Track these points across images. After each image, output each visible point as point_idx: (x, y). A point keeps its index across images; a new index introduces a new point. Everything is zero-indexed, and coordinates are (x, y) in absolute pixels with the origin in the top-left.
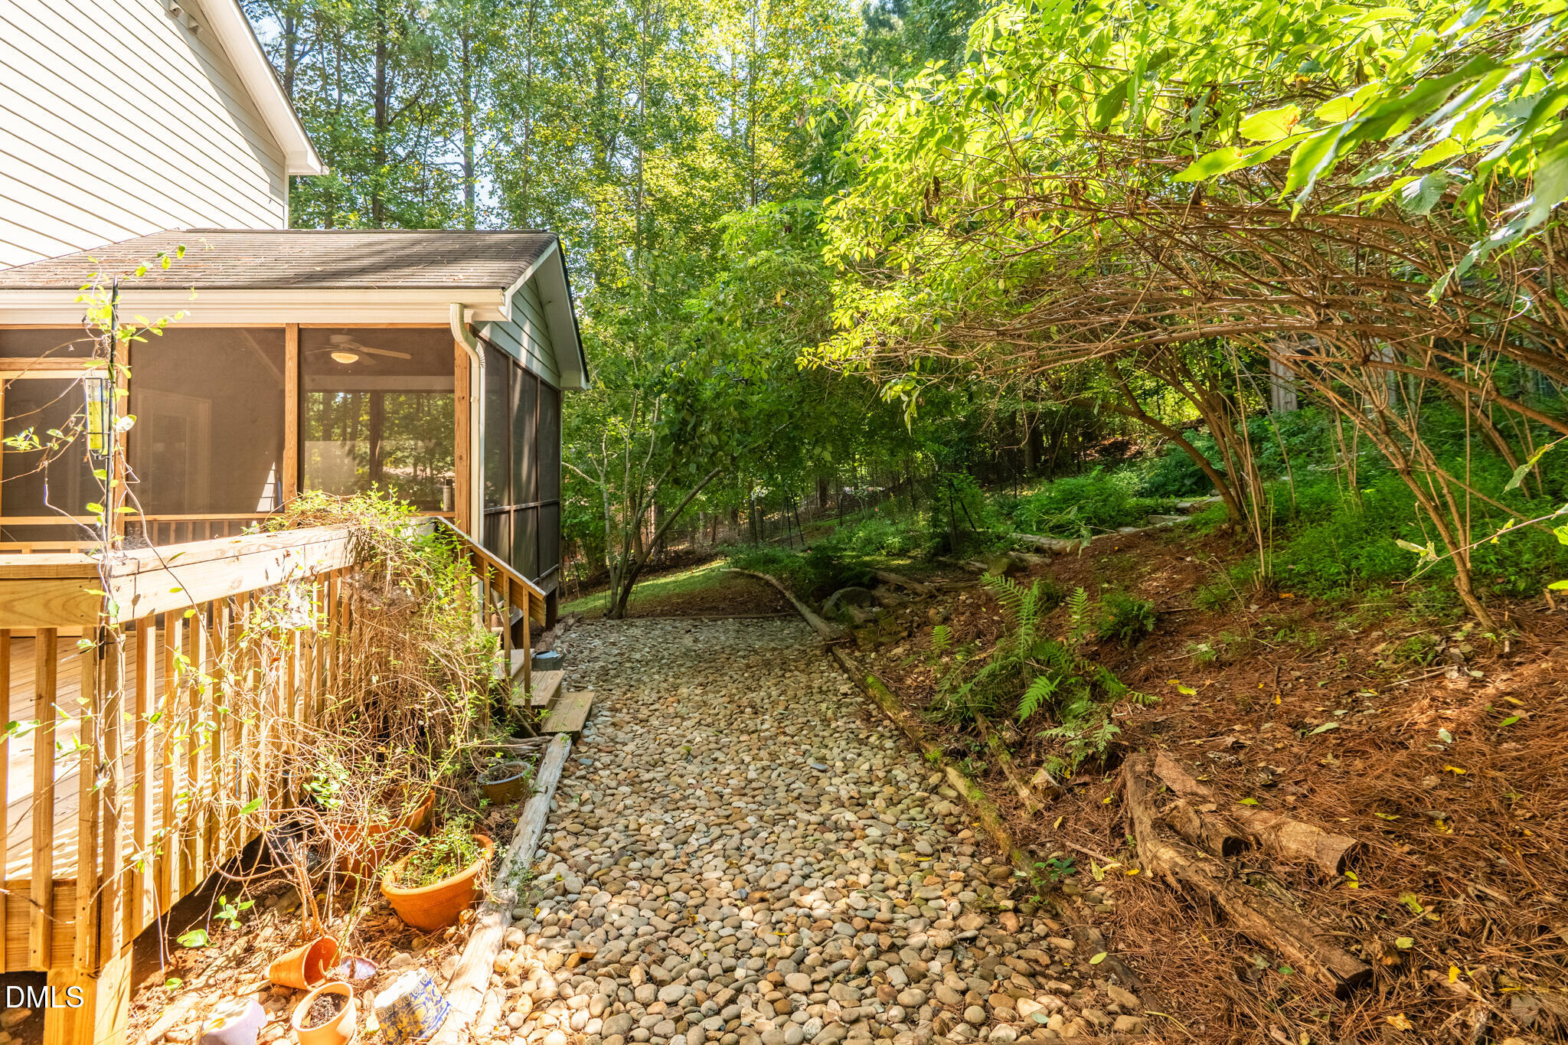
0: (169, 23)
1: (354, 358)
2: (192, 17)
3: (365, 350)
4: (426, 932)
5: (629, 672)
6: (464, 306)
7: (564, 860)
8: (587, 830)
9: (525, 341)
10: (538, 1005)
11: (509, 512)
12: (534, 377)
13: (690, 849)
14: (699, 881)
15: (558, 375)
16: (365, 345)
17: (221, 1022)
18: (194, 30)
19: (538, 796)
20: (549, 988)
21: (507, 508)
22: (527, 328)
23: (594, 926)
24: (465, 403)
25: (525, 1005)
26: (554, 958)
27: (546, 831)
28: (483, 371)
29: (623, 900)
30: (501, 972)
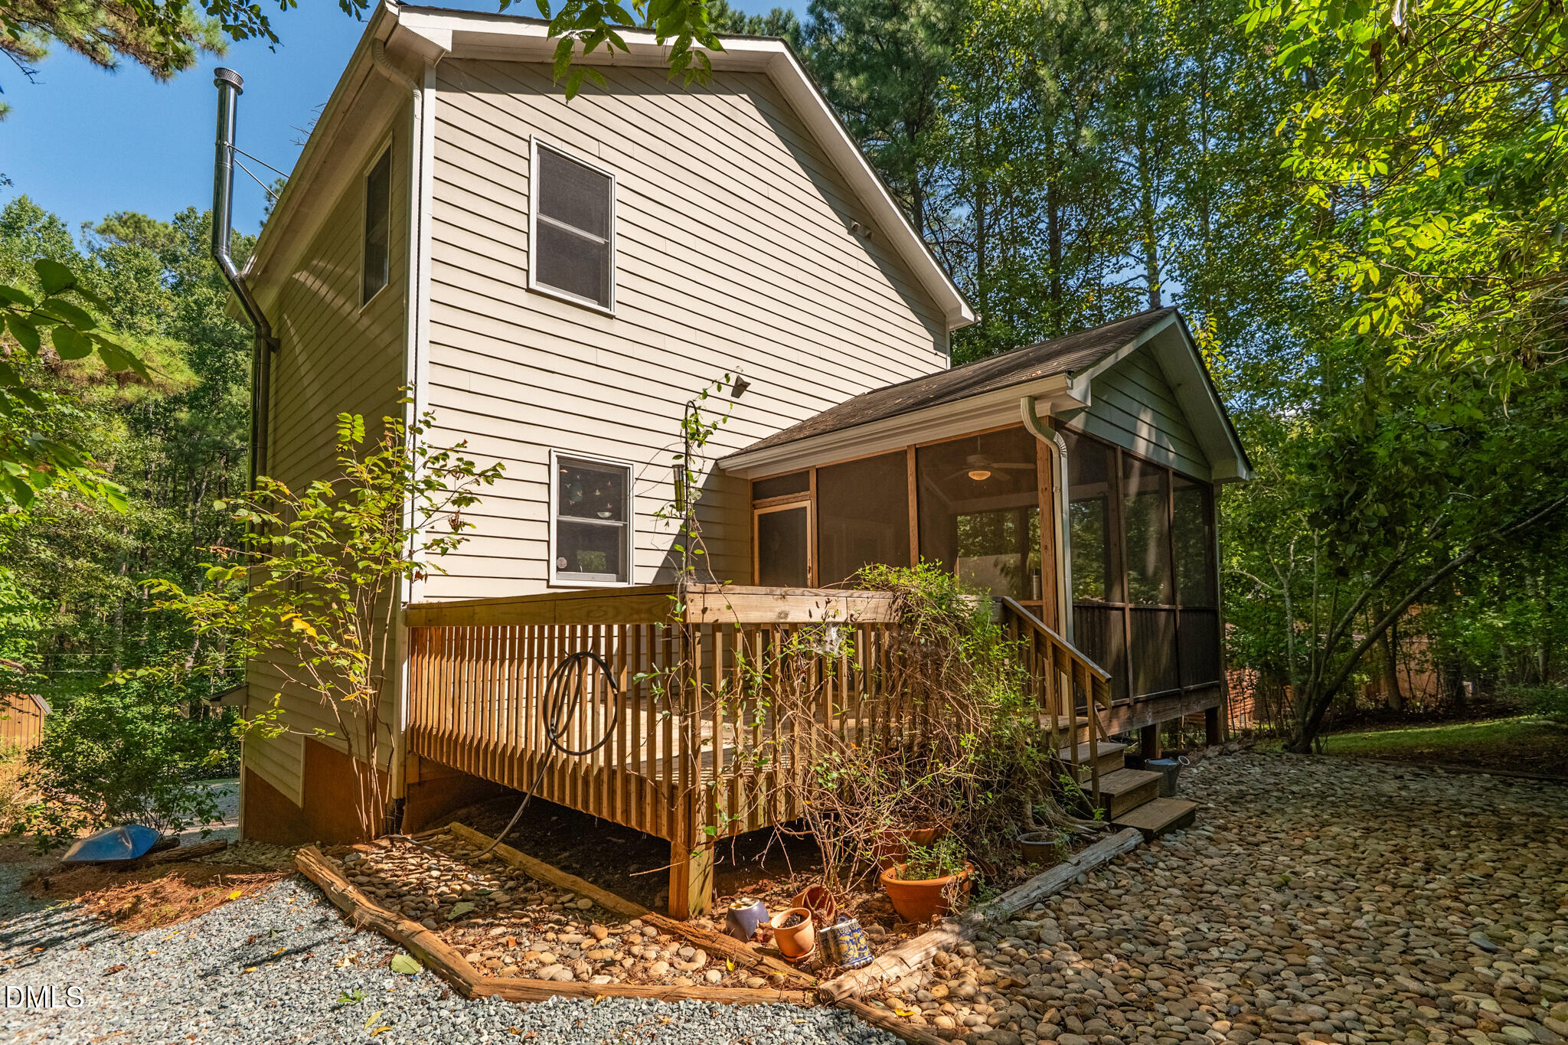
0: (852, 239)
1: (987, 474)
2: (866, 228)
3: (995, 465)
4: (905, 921)
5: (1273, 800)
6: (1033, 399)
7: (1057, 919)
8: (1101, 907)
9: (1144, 431)
10: (951, 997)
11: (1123, 609)
12: (1161, 469)
13: (1203, 956)
14: (1189, 983)
15: (1208, 468)
16: (996, 461)
17: (739, 906)
18: (869, 237)
19: (1065, 866)
20: (968, 989)
21: (1119, 604)
22: (1147, 416)
23: (1043, 971)
24: (1048, 494)
25: (941, 991)
26: (988, 975)
27: (1059, 894)
28: (1064, 460)
29: (1090, 965)
30: (936, 962)
